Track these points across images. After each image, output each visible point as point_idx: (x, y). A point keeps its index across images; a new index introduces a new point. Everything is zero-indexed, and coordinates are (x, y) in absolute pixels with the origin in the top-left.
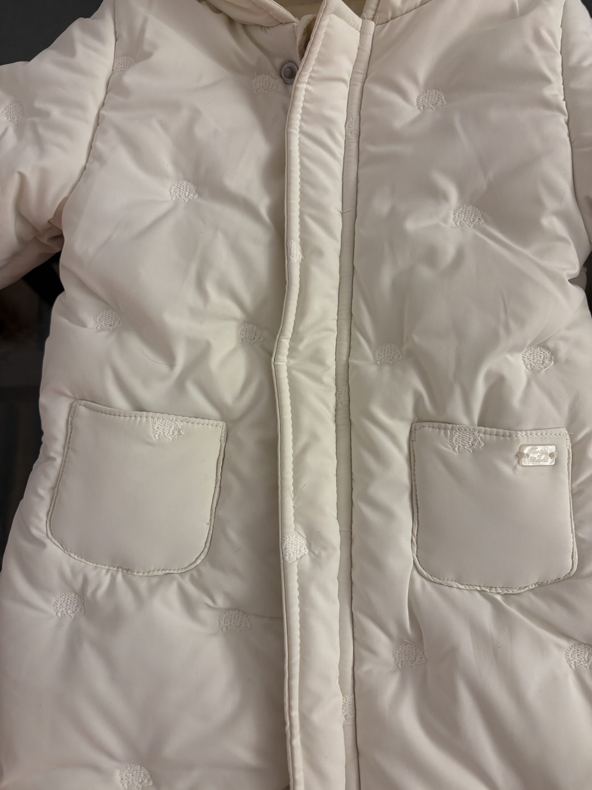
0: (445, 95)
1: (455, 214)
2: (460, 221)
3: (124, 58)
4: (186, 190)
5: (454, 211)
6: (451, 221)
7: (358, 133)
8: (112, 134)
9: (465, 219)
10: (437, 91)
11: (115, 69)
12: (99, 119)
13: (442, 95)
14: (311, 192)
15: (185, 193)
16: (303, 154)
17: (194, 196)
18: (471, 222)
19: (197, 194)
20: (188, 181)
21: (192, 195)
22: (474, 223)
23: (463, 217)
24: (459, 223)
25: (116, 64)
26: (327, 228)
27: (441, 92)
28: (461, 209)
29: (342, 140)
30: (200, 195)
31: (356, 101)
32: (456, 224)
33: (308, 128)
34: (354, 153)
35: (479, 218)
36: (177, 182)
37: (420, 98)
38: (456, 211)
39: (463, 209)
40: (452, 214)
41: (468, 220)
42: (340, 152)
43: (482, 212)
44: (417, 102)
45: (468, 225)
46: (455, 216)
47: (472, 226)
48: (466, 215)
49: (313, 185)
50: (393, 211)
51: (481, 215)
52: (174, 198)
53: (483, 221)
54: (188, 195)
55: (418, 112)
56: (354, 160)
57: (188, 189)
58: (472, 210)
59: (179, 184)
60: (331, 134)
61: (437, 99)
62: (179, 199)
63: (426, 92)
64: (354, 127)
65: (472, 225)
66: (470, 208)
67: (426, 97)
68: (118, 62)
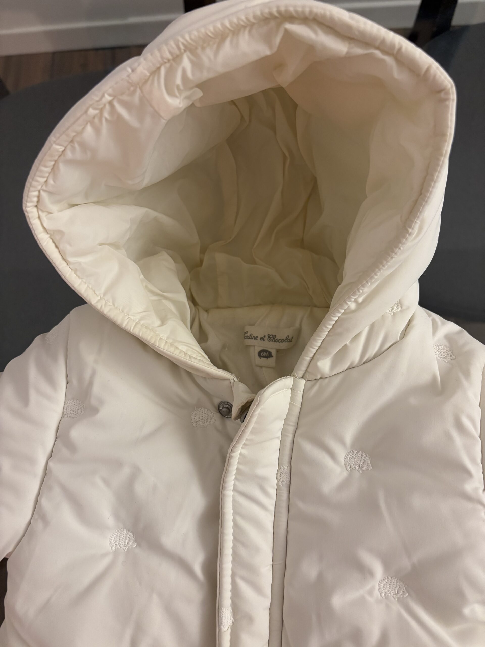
0: (371, 459)
1: (380, 585)
2: (385, 592)
3: (73, 401)
4: (126, 538)
5: (380, 582)
6: (376, 593)
7: (289, 483)
8: (57, 490)
9: (390, 590)
10: (363, 453)
11: (65, 410)
12: (46, 471)
13: (368, 459)
14: (243, 552)
15: (125, 542)
16: (236, 512)
17: (133, 545)
18: (395, 593)
19: (136, 542)
20: (128, 530)
21: (130, 543)
22: (398, 595)
23: (388, 588)
24: (384, 594)
25: (66, 406)
26: (257, 588)
27: (367, 455)
28: (386, 580)
29: (273, 492)
30: (139, 545)
31: (287, 452)
32: (381, 596)
33: (242, 487)
34: (284, 504)
35: (403, 590)
36: (117, 531)
37: (347, 457)
38: (381, 582)
39: (388, 580)
40: (377, 585)
41: (393, 592)
42: (270, 504)
43: (406, 586)
44: (345, 461)
45: (393, 597)
46: (380, 587)
47: (397, 599)
48: (391, 586)
49: (244, 545)
50: (320, 577)
51: (406, 588)
52: (114, 548)
53: (407, 595)
54: (128, 544)
55: (345, 474)
56: (284, 511)
57: (127, 537)
58: (397, 582)
59: (119, 533)
60: (263, 490)
61: (363, 461)
62: (118, 548)
63: (353, 452)
64: (286, 477)
65: (397, 597)
66: (394, 581)
67: (352, 457)
68: (68, 404)
